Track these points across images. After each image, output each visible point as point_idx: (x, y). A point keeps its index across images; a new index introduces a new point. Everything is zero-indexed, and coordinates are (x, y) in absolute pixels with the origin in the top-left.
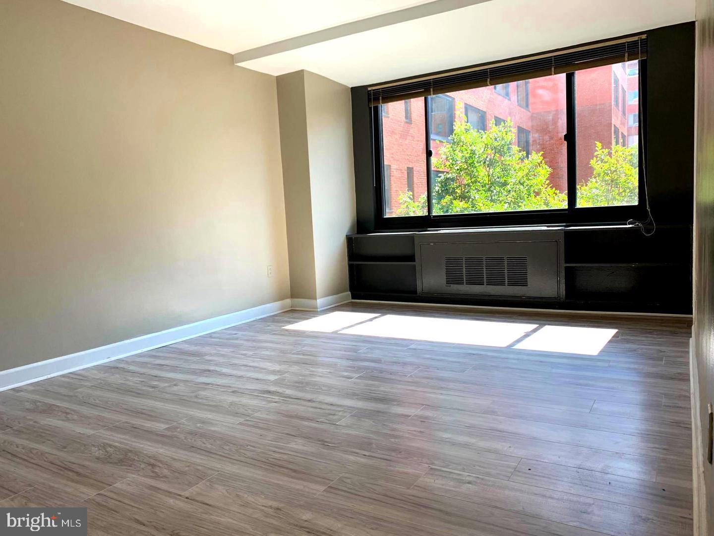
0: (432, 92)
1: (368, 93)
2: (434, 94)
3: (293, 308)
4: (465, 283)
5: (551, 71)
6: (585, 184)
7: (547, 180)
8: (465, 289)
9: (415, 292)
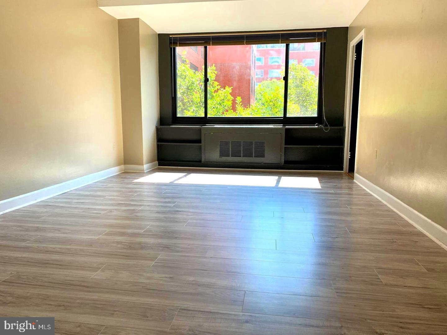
0: (211, 44)
1: (170, 39)
2: (212, 45)
3: (126, 171)
4: (230, 156)
5: (279, 42)
6: (249, 107)
7: (240, 102)
8: (230, 159)
9: (200, 161)
